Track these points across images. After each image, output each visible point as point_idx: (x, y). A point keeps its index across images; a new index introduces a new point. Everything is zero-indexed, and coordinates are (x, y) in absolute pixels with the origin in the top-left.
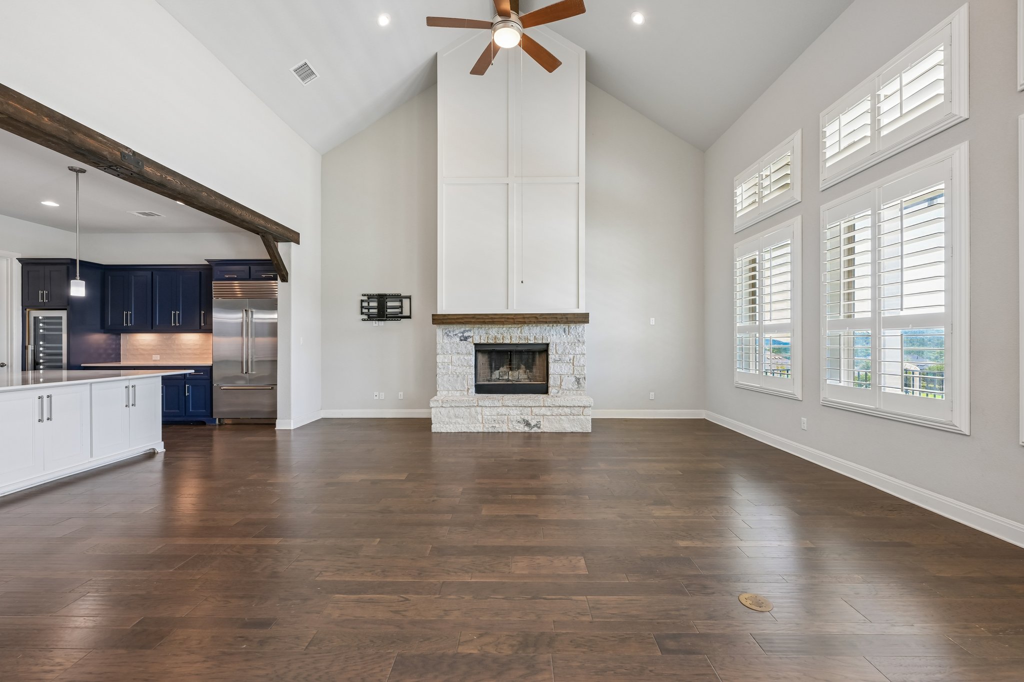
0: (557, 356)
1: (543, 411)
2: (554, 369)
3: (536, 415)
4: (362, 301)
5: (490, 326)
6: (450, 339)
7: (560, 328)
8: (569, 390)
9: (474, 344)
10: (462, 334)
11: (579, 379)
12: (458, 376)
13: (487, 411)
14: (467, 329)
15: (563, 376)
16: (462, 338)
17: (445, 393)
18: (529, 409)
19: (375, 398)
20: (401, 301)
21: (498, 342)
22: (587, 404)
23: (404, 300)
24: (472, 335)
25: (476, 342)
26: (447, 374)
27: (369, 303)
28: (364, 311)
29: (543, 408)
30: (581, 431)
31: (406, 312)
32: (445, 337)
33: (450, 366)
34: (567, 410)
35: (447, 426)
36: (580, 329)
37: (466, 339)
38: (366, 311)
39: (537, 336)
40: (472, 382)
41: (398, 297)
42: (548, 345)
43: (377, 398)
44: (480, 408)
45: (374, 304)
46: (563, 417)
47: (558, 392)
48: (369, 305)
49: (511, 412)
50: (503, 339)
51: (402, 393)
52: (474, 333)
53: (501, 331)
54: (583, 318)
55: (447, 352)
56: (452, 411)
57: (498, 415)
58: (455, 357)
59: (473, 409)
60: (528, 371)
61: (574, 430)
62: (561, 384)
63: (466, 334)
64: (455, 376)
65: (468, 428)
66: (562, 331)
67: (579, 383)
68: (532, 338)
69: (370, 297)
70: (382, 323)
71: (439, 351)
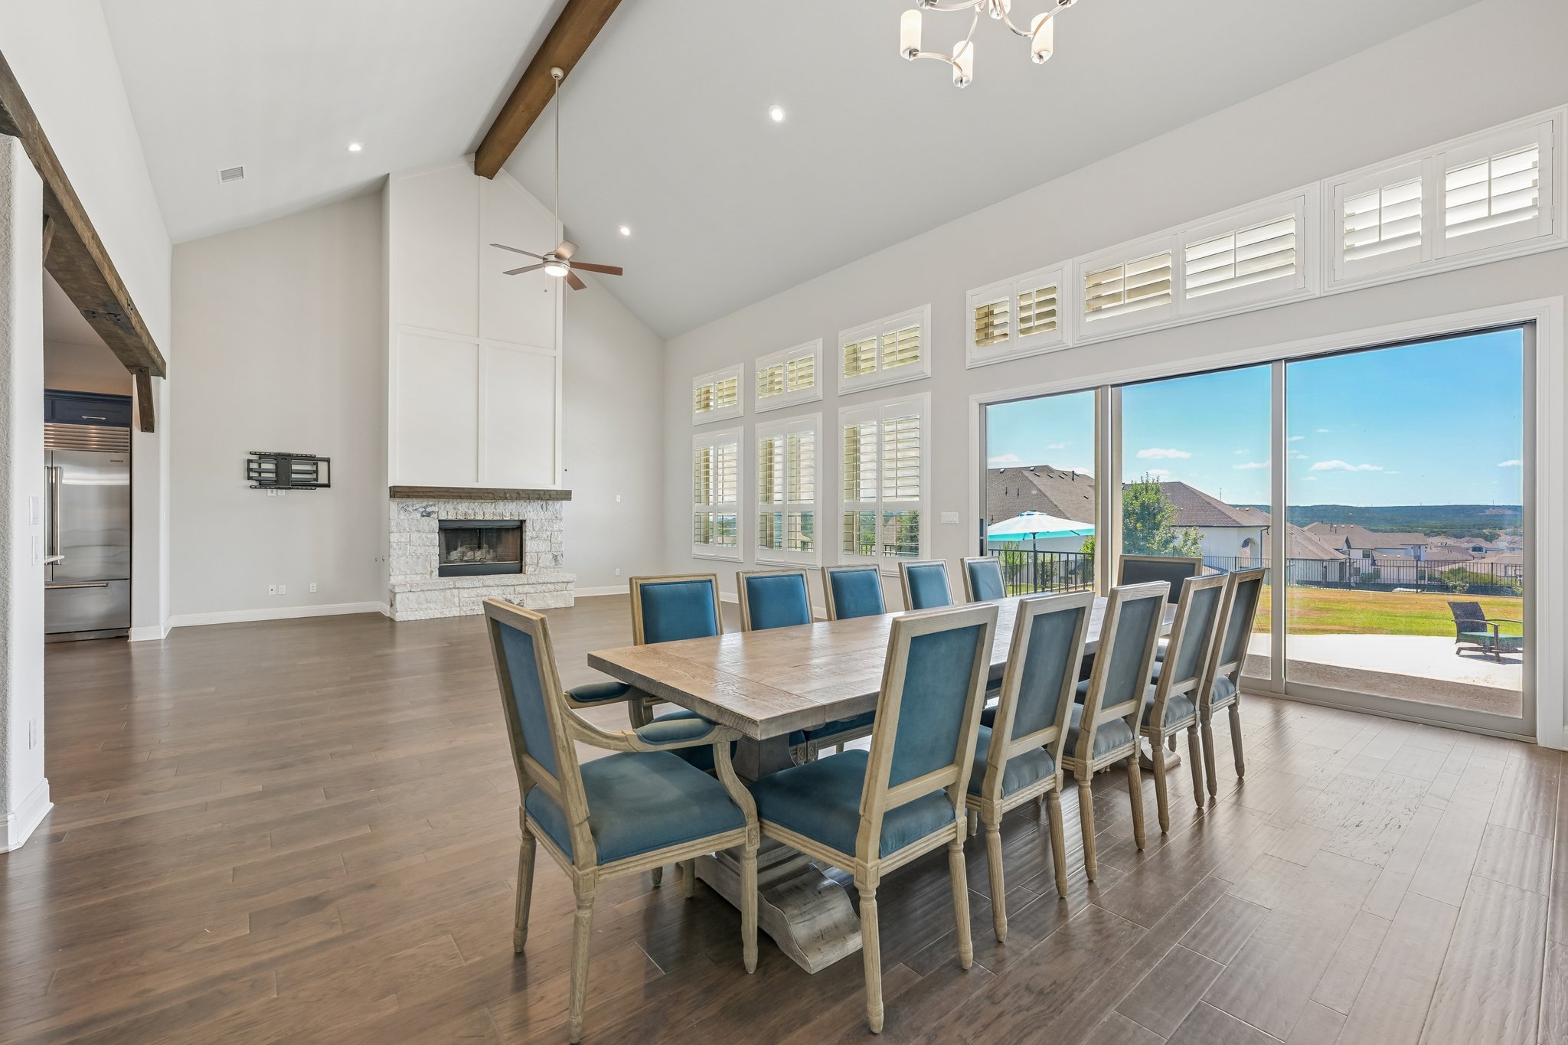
0: (534, 533)
1: (527, 589)
2: (530, 546)
3: (520, 594)
4: (249, 461)
5: (459, 501)
6: (408, 515)
7: (537, 504)
8: (546, 568)
9: (439, 521)
10: (423, 509)
11: (556, 556)
12: (418, 558)
13: (464, 593)
14: (430, 503)
15: (540, 554)
16: (424, 514)
17: (401, 578)
18: (512, 588)
19: (270, 593)
20: (316, 464)
21: (469, 518)
22: (571, 579)
23: (319, 463)
24: (437, 510)
25: (441, 518)
26: (403, 555)
27: (260, 465)
28: (252, 474)
29: (527, 586)
30: (564, 606)
31: (323, 479)
32: (402, 512)
33: (409, 546)
34: (551, 587)
35: (416, 613)
36: (558, 506)
37: (429, 515)
38: (256, 475)
39: (513, 513)
40: (437, 565)
41: (312, 460)
42: (523, 522)
43: (274, 592)
44: (457, 590)
45: (268, 466)
46: (546, 594)
47: (535, 571)
48: (260, 467)
49: (492, 591)
50: (474, 515)
51: (315, 585)
52: (440, 508)
53: (472, 506)
54: (566, 495)
55: (404, 530)
56: (422, 596)
57: (477, 596)
58: (415, 536)
59: (448, 591)
60: (491, 550)
61: (558, 606)
62: (538, 562)
63: (429, 509)
64: (415, 557)
65: (442, 613)
66: (539, 508)
67: (556, 560)
68: (508, 515)
69: (263, 456)
70: (282, 493)
71: (393, 528)
